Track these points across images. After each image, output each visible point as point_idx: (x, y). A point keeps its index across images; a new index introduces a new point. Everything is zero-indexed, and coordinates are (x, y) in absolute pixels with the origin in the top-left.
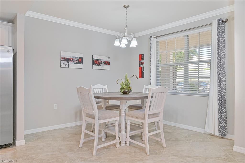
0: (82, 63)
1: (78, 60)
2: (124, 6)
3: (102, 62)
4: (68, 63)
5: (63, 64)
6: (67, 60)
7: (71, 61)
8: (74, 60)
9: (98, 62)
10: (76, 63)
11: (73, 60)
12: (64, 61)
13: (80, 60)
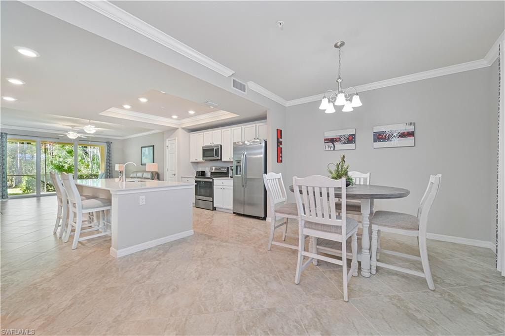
0: (355, 141)
1: (348, 139)
2: (336, 46)
3: (395, 134)
4: (333, 144)
5: (327, 147)
6: (332, 141)
7: (337, 141)
8: (342, 139)
9: (385, 136)
10: (345, 143)
11: (340, 139)
12: (328, 142)
13: (350, 138)
